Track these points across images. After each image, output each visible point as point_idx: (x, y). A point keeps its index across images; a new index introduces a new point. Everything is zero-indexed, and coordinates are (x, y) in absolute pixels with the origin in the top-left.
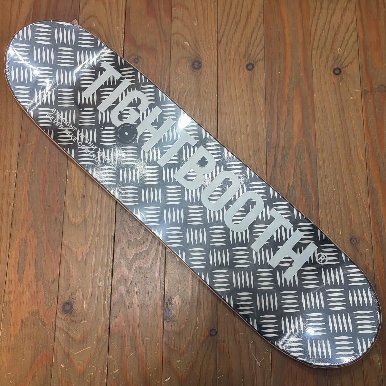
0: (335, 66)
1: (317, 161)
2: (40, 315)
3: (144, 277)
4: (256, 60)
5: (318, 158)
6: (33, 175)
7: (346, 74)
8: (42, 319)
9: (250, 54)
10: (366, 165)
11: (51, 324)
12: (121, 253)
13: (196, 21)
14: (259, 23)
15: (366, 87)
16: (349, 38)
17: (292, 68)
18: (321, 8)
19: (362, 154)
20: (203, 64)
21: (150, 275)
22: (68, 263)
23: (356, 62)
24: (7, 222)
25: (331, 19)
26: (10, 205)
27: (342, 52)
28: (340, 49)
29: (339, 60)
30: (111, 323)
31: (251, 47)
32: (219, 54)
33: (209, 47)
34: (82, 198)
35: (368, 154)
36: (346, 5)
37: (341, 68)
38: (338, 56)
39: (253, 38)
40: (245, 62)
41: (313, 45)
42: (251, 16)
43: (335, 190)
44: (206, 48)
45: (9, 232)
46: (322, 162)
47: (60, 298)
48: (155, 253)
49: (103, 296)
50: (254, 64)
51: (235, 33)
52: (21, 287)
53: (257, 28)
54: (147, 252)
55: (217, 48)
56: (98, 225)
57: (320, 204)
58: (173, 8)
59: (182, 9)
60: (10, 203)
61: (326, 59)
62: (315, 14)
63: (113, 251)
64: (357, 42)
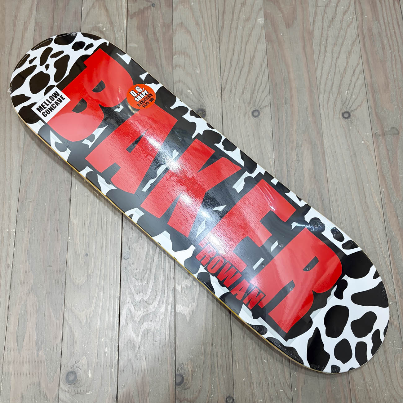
0: (344, 110)
1: (331, 209)
2: (42, 387)
3: (152, 342)
4: (262, 107)
6: (33, 234)
8: (43, 392)
9: (255, 101)
10: (383, 212)
11: (54, 397)
12: (127, 316)
13: (199, 68)
14: (263, 69)
15: (377, 130)
16: (356, 81)
17: (299, 113)
18: (326, 51)
19: (378, 200)
20: (207, 113)
21: (159, 338)
22: (71, 328)
23: (365, 105)
24: (6, 286)
25: (336, 63)
26: (8, 267)
27: (349, 95)
29: (348, 103)
30: (118, 394)
31: (256, 92)
32: (223, 101)
33: (213, 94)
34: (85, 257)
35: (384, 200)
36: (350, 48)
37: (350, 112)
38: (346, 99)
39: (257, 83)
40: (251, 108)
44: (210, 95)
45: (8, 296)
46: (336, 211)
47: (63, 366)
48: (163, 314)
49: (109, 363)
50: (259, 110)
51: (238, 80)
52: (20, 356)
53: (261, 74)
54: (155, 313)
55: (221, 96)
56: (102, 285)
58: (174, 56)
59: (183, 56)
60: (9, 265)
61: (333, 103)
62: (320, 58)
63: (119, 313)
64: (364, 84)
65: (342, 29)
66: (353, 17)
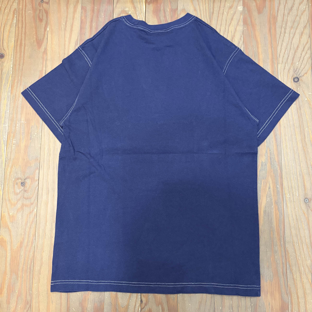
5: (283, 142)
7: (303, 81)
28: (298, 63)
41: (279, 60)
42: (234, 39)
43: (294, 165)
57: (283, 175)
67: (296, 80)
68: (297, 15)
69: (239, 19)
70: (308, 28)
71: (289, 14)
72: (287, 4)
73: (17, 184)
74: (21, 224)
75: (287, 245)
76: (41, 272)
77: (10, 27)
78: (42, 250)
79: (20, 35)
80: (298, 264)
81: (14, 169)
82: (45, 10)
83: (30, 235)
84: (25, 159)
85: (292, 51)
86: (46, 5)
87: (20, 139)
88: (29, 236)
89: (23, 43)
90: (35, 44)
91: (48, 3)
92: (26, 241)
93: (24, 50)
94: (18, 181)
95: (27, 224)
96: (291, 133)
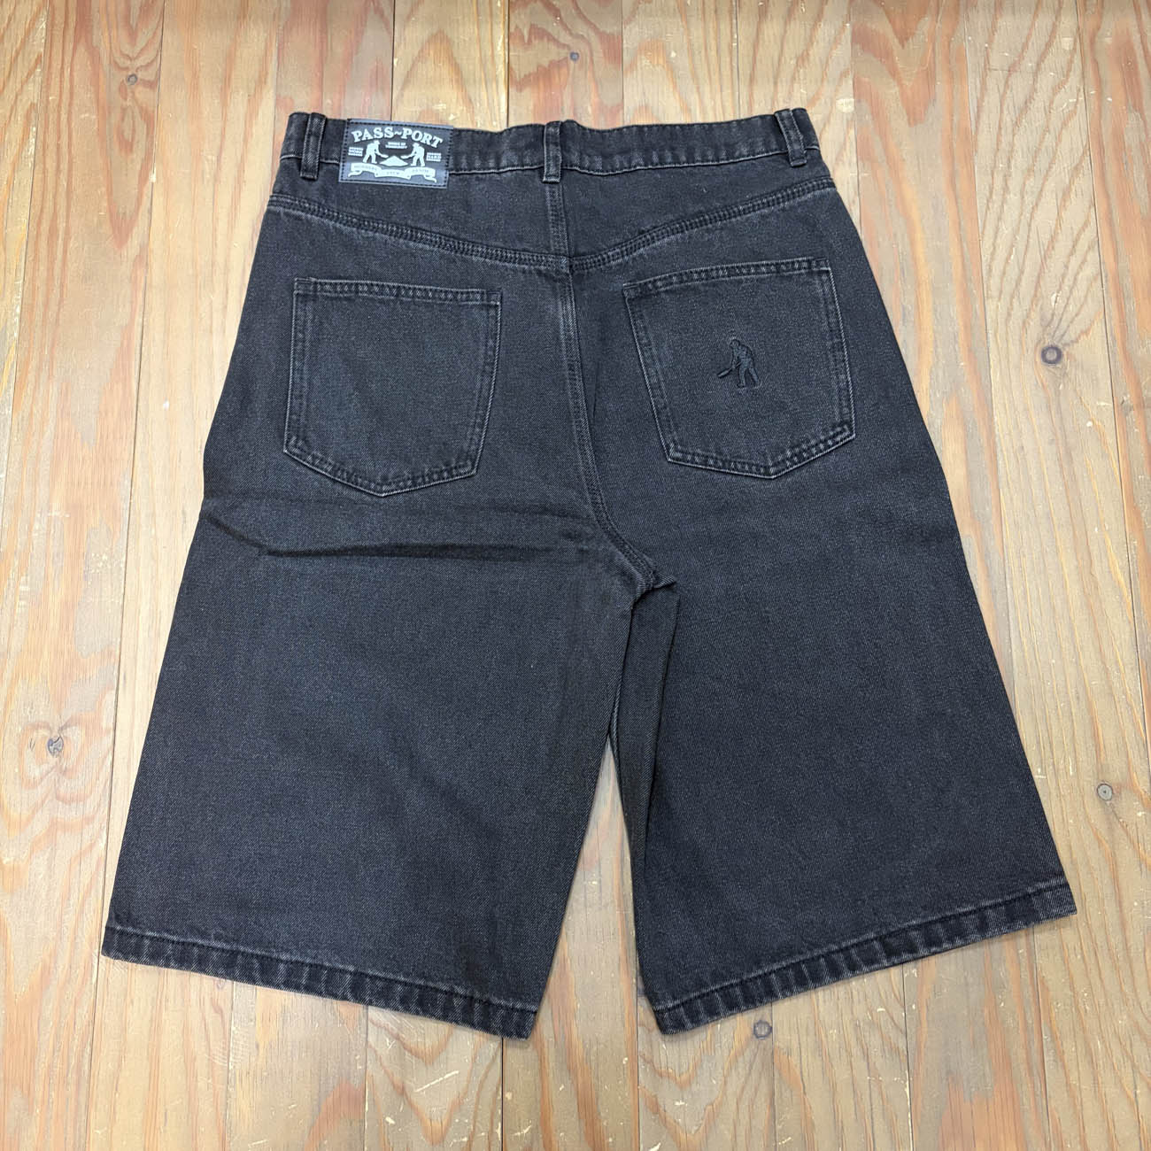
0: (1047, 342)
5: (1011, 579)
7: (1075, 360)
10: (1130, 597)
15: (1125, 394)
16: (1080, 267)
17: (936, 347)
18: (1006, 189)
19: (1121, 568)
23: (1098, 329)
25: (1032, 217)
27: (1062, 304)
28: (1057, 296)
29: (1057, 324)
35: (1136, 567)
36: (1067, 181)
37: (1060, 346)
38: (1053, 314)
41: (988, 287)
43: (1054, 661)
46: (1020, 591)
57: (1017, 699)
61: (1021, 324)
62: (991, 206)
64: (1100, 277)
65: (1049, 131)
66: (1077, 99)
67: (1051, 356)
68: (1047, 130)
69: (842, 141)
70: (1086, 172)
71: (1017, 124)
72: (1008, 92)
73: (31, 746)
74: (44, 897)
75: (1041, 960)
76: (121, 1081)
77: (14, 171)
78: (126, 996)
79: (50, 196)
80: (1084, 1030)
81: (21, 690)
82: (141, 109)
83: (78, 940)
84: (62, 653)
85: (1034, 256)
86: (148, 90)
87: (46, 577)
88: (74, 945)
89: (62, 226)
90: (106, 229)
91: (152, 85)
92: (63, 963)
93: (65, 252)
94: (35, 734)
95: (69, 899)
96: (1041, 545)
